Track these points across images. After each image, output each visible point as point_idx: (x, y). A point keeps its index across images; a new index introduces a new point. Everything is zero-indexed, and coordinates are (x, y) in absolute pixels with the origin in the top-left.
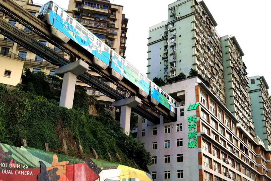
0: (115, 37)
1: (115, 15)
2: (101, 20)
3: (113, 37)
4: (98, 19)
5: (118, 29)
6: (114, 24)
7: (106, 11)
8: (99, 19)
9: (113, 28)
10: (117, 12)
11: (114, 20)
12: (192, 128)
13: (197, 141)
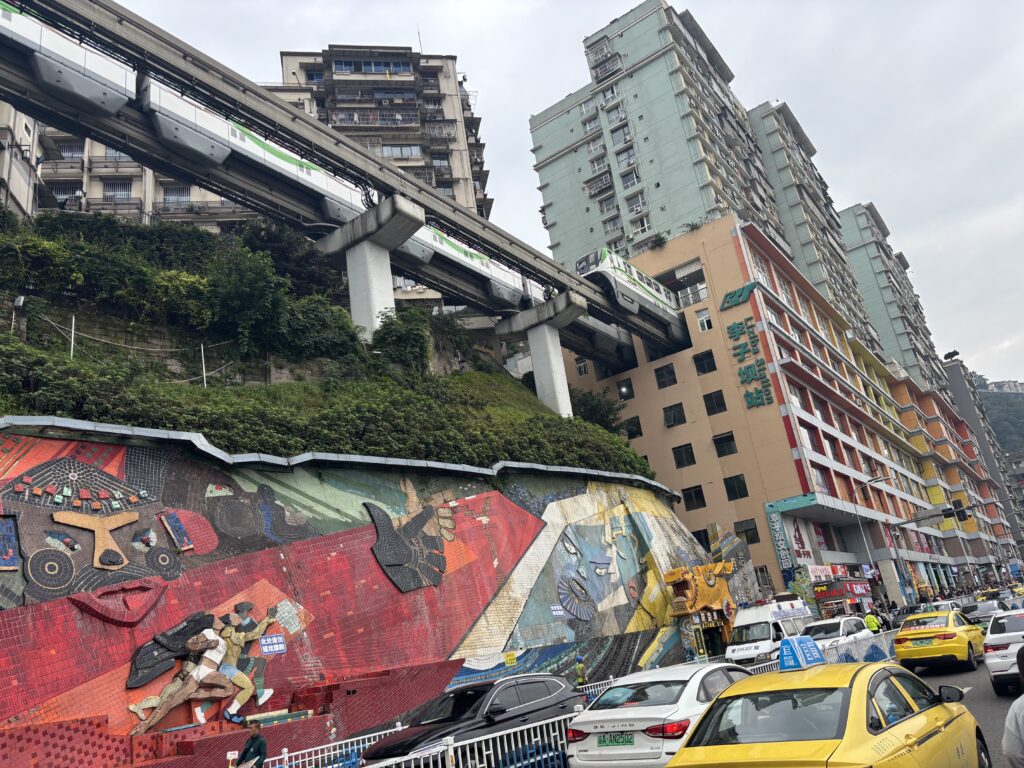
0: (452, 146)
1: (438, 87)
2: (398, 105)
3: (445, 147)
4: (386, 103)
5: (453, 122)
6: (441, 111)
7: (408, 77)
8: (391, 101)
9: (440, 121)
10: (441, 77)
11: (438, 99)
12: (746, 355)
13: (770, 385)
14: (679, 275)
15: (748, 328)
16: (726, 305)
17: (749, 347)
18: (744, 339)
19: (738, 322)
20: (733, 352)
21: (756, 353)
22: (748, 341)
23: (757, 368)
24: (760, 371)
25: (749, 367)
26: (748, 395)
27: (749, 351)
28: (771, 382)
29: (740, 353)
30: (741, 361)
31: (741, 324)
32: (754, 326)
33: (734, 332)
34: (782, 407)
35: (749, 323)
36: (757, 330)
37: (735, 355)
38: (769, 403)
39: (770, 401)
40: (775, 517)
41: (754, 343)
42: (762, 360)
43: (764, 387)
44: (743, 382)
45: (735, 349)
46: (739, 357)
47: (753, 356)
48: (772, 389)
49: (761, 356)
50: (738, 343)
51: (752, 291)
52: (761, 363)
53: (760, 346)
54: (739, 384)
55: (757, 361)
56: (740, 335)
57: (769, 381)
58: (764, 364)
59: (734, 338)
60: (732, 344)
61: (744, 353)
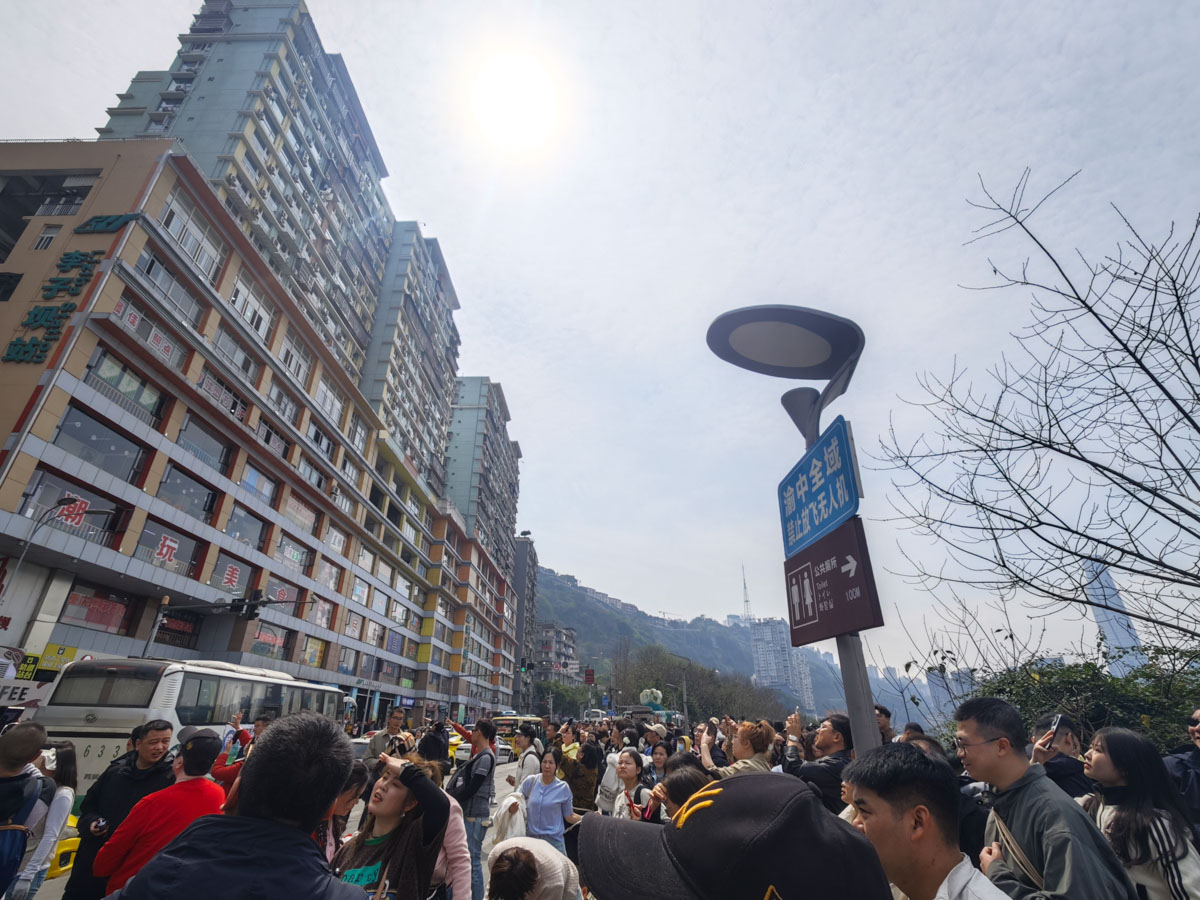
12: (61, 294)
13: (56, 340)
14: (69, 183)
15: (89, 263)
16: (88, 228)
17: (73, 285)
18: (74, 274)
19: (83, 251)
20: (48, 284)
21: (76, 294)
22: (78, 276)
23: (60, 313)
24: (60, 317)
25: (50, 309)
26: (17, 344)
27: (67, 290)
28: (61, 337)
29: (53, 289)
30: (47, 298)
31: (85, 255)
32: (98, 262)
33: (67, 261)
34: (47, 373)
35: (96, 258)
36: (98, 268)
37: (45, 289)
38: (36, 363)
39: (39, 361)
41: (80, 283)
42: (73, 305)
43: (47, 340)
44: (24, 325)
45: (52, 281)
46: (49, 293)
47: (67, 298)
48: (55, 346)
49: (77, 301)
50: (63, 276)
51: (126, 223)
52: (69, 309)
53: (85, 289)
54: (21, 328)
55: (65, 305)
56: (73, 267)
57: (59, 333)
58: (71, 311)
59: (63, 268)
60: (55, 274)
61: (59, 290)
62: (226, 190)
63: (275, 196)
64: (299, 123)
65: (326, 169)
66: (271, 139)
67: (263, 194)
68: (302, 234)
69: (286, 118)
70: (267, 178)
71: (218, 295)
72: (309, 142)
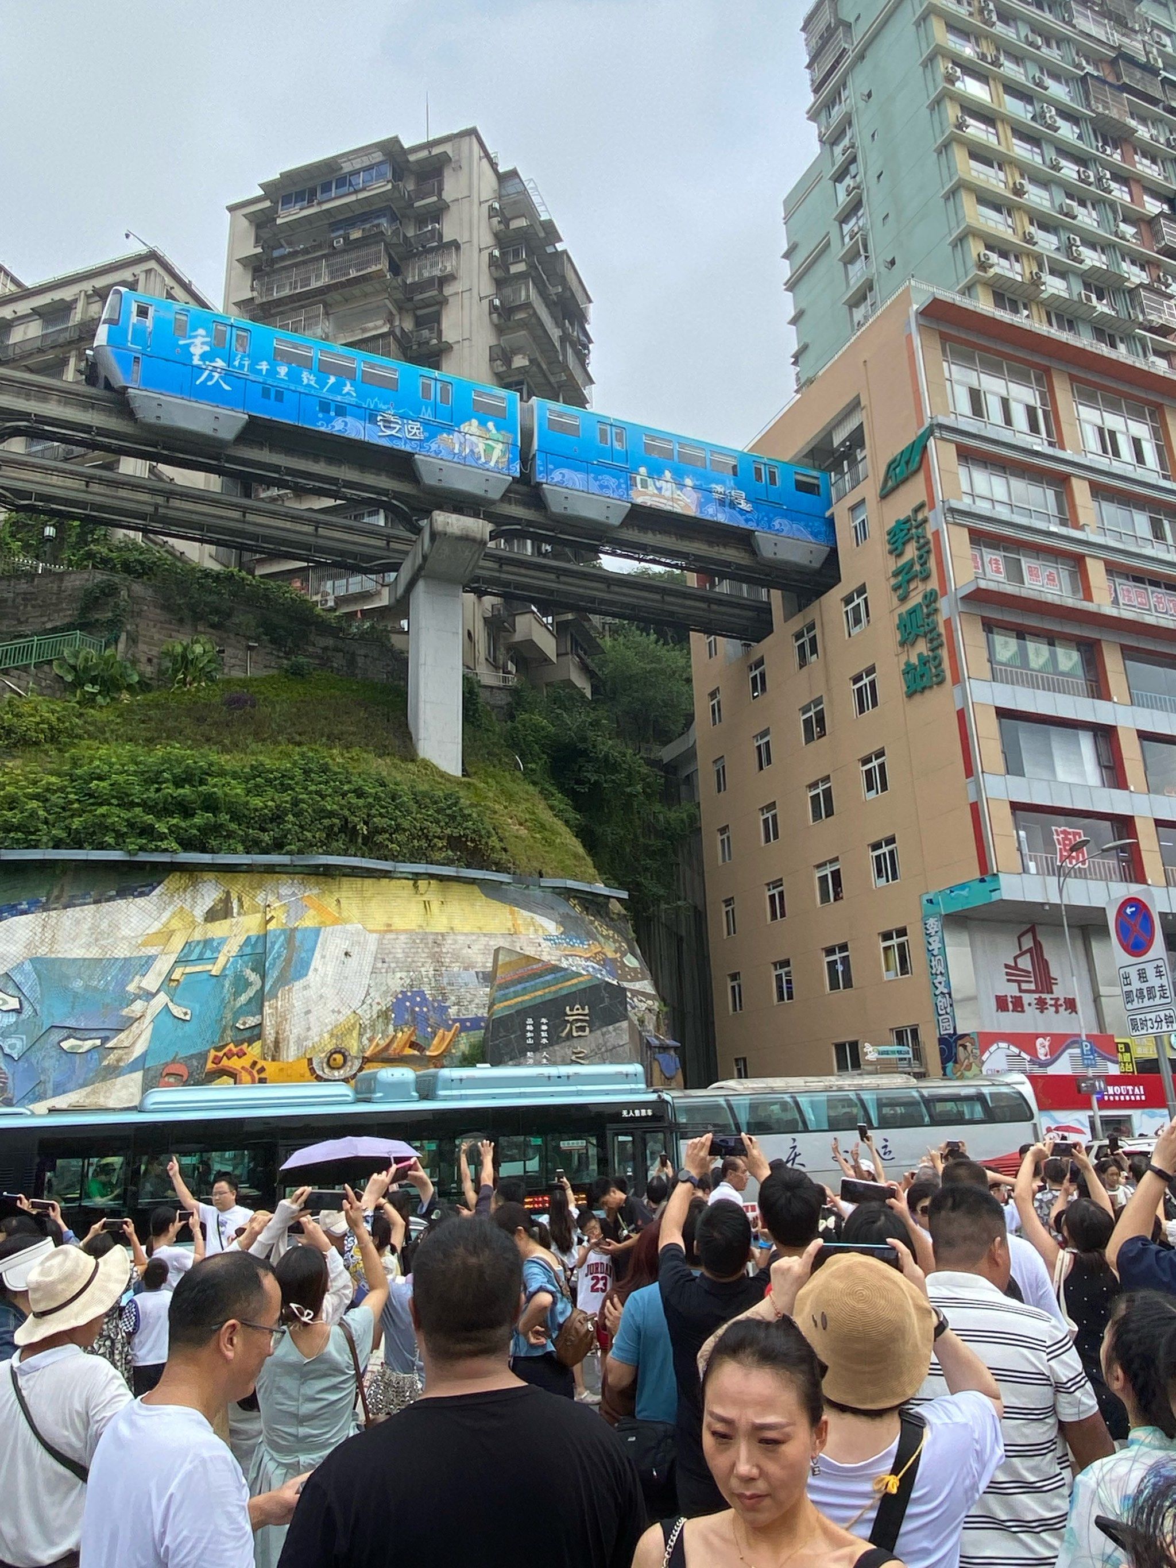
1: (439, 190)
2: (356, 240)
3: (436, 294)
4: (339, 243)
5: (455, 245)
8: (346, 238)
9: (432, 250)
10: (447, 173)
11: (437, 213)
12: (912, 587)
13: (941, 645)
14: (838, 439)
15: (917, 527)
16: (890, 484)
17: (917, 567)
18: (911, 552)
19: (902, 517)
20: (893, 581)
21: (926, 578)
22: (916, 553)
23: (925, 609)
24: (928, 615)
25: (912, 612)
26: (909, 671)
27: (916, 576)
28: (945, 638)
29: (902, 583)
30: (903, 599)
31: (907, 520)
32: (925, 521)
33: (895, 541)
34: (957, 691)
35: (920, 516)
36: (930, 529)
38: (940, 683)
39: (940, 680)
40: (933, 924)
41: (923, 560)
42: (933, 593)
43: (932, 650)
44: (902, 644)
45: (896, 574)
46: (901, 591)
47: (921, 587)
48: (944, 653)
49: (933, 584)
50: (900, 562)
51: (925, 447)
52: (931, 598)
53: (933, 562)
54: (901, 650)
55: (925, 597)
56: (904, 544)
57: (939, 635)
58: (935, 601)
59: (896, 552)
60: (893, 564)
61: (909, 581)
62: (987, 284)
63: (1046, 225)
64: (1010, 69)
65: (1087, 99)
66: (993, 141)
67: (1029, 239)
68: (1113, 246)
69: (991, 82)
70: (1020, 207)
71: (1068, 455)
72: (1040, 84)
